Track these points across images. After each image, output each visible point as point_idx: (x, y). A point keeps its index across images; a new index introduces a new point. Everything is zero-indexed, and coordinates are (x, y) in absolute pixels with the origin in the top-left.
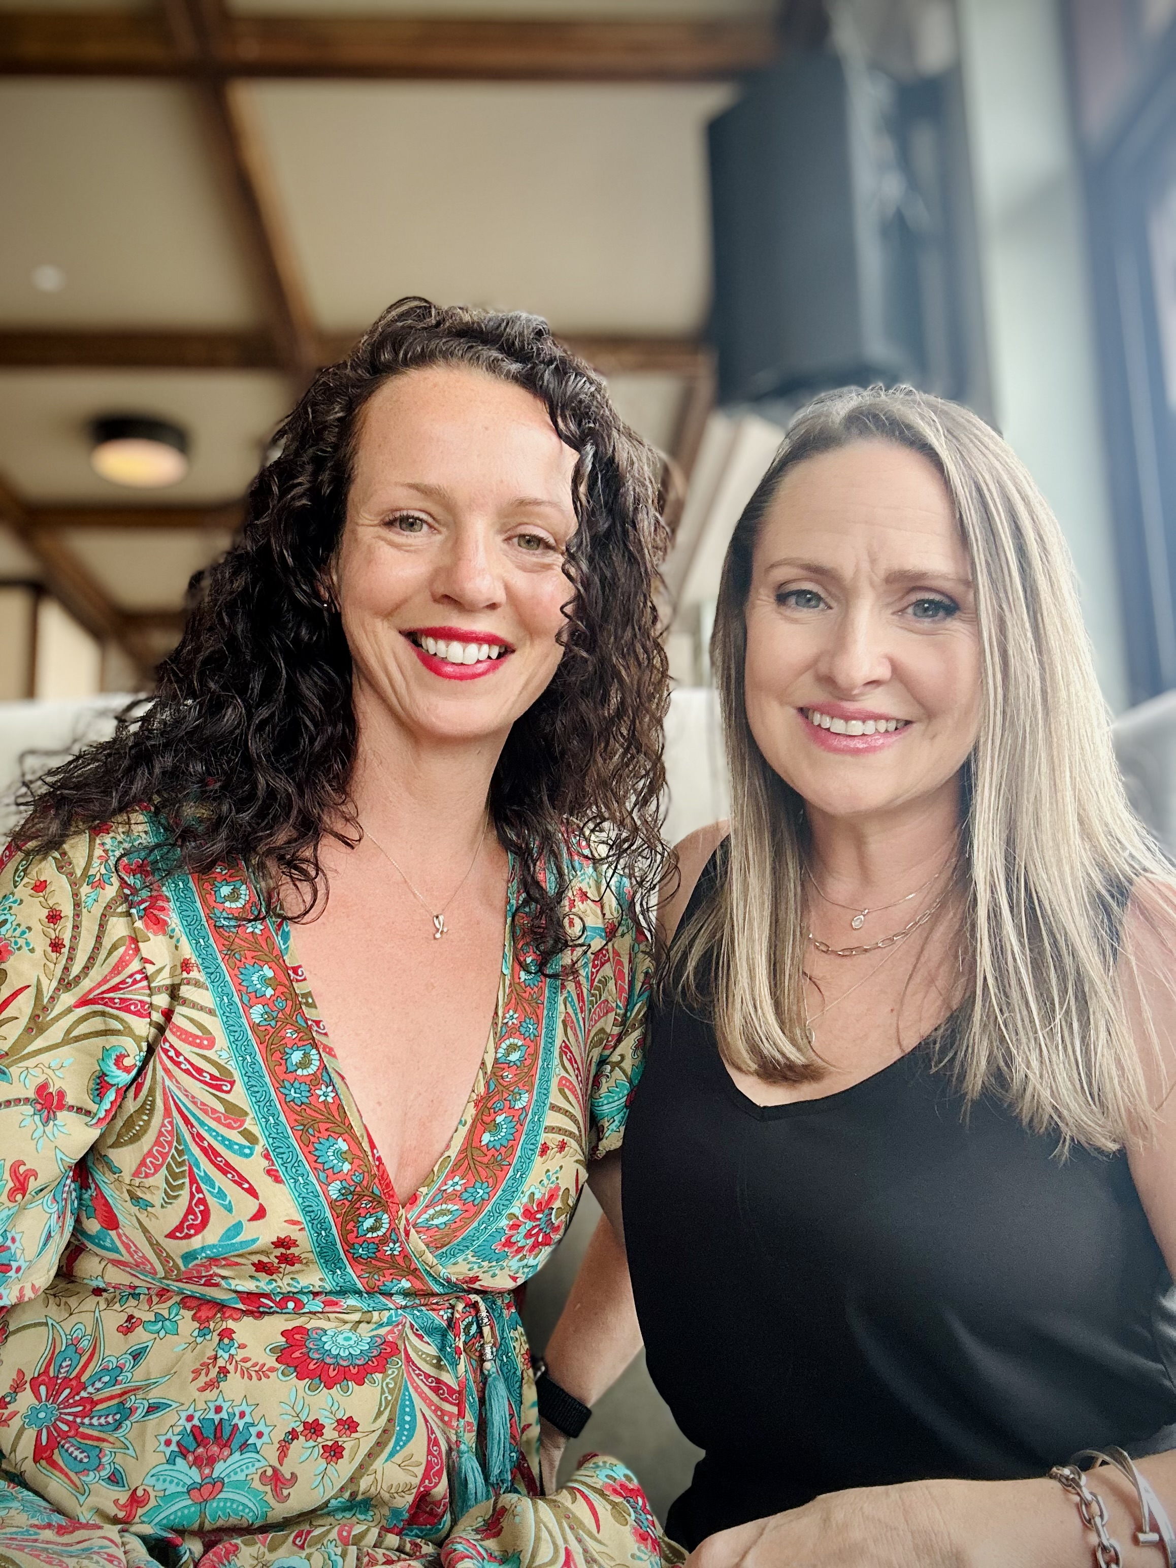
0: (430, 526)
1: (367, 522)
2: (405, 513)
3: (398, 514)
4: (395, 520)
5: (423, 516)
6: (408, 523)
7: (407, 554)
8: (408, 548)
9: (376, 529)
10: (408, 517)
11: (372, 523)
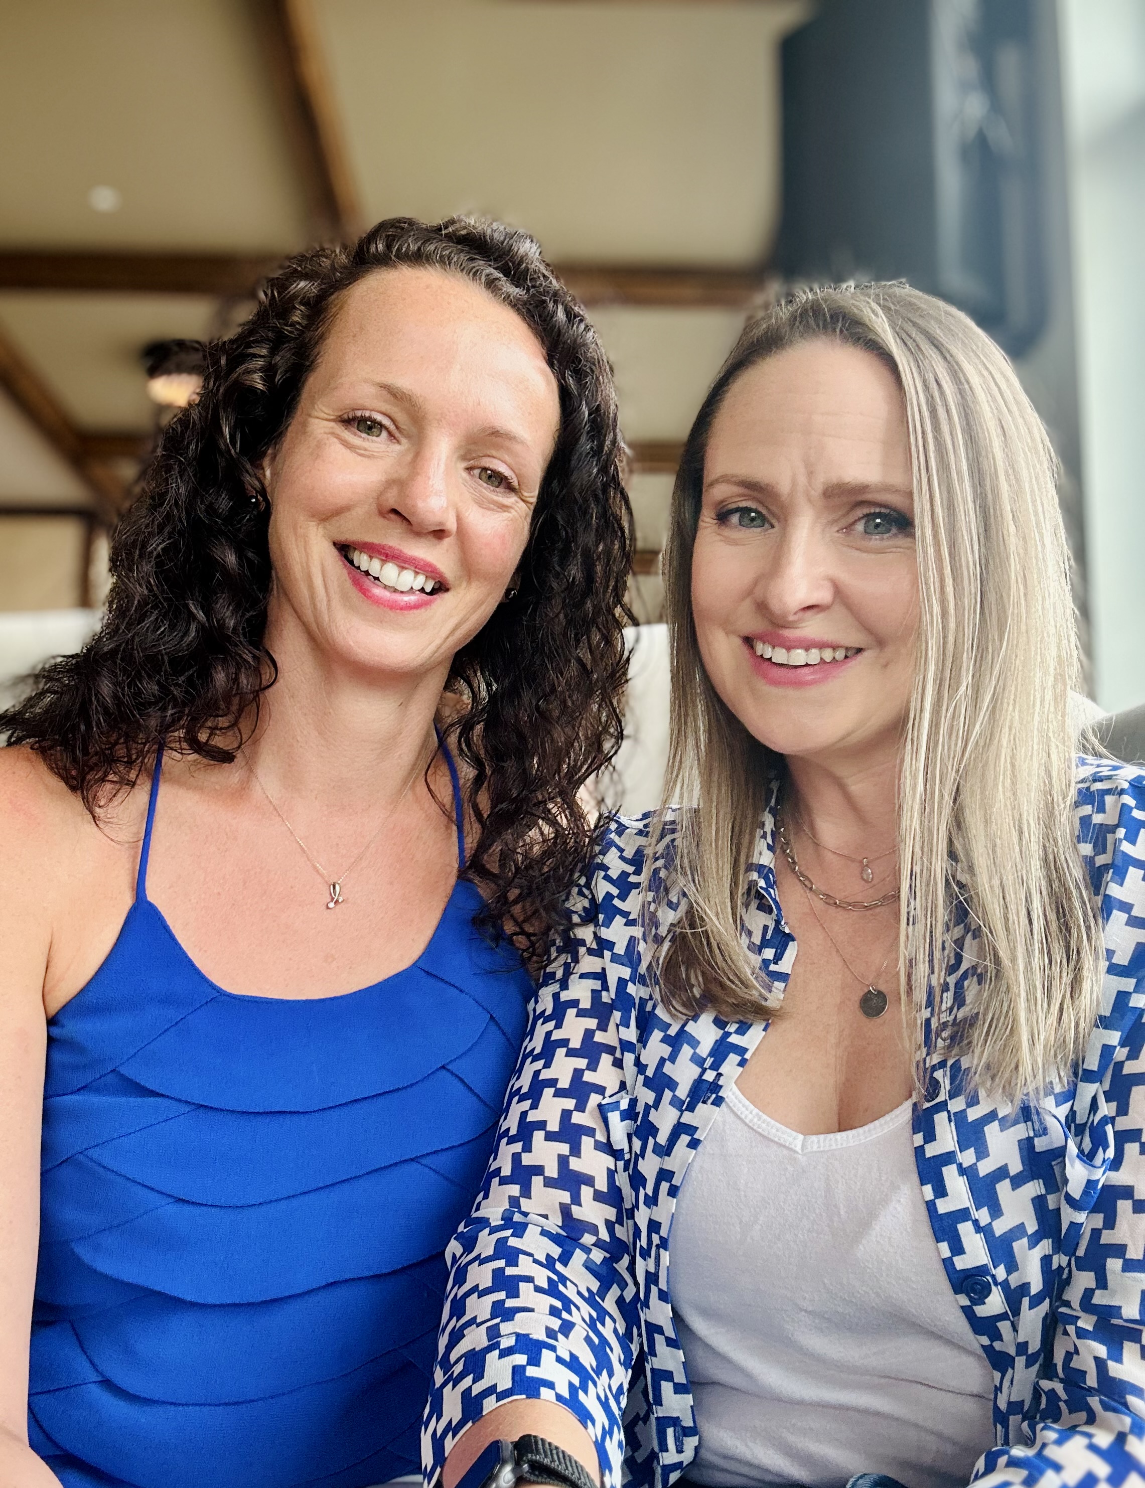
0: (390, 434)
1: (322, 415)
2: (367, 414)
3: (359, 413)
4: (354, 419)
5: (386, 422)
6: (368, 425)
7: (360, 458)
8: (363, 452)
9: (332, 424)
10: (369, 419)
11: (329, 417)
